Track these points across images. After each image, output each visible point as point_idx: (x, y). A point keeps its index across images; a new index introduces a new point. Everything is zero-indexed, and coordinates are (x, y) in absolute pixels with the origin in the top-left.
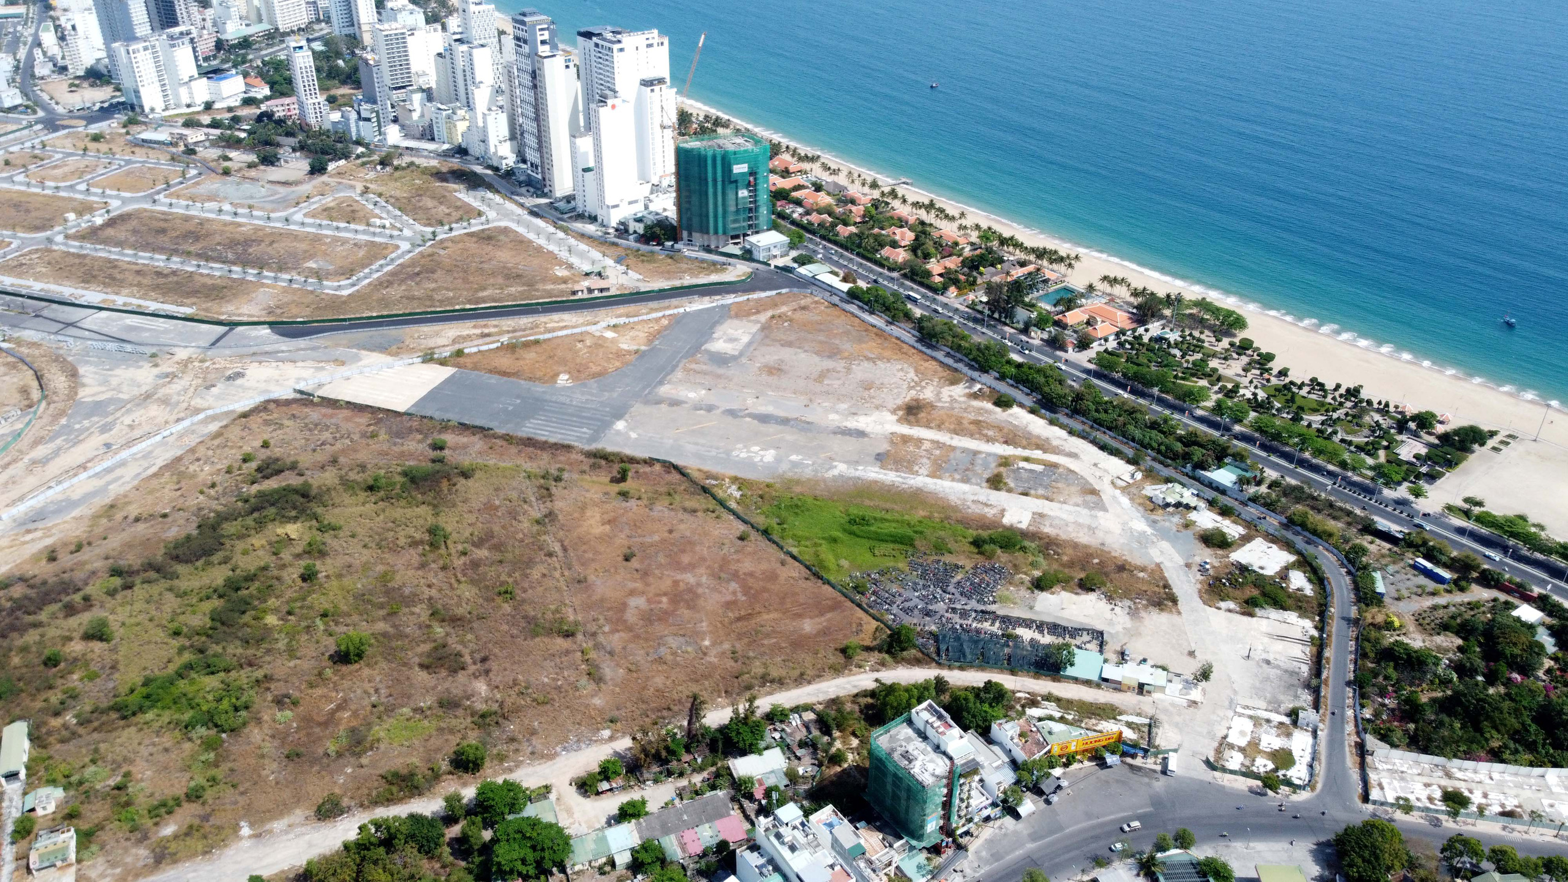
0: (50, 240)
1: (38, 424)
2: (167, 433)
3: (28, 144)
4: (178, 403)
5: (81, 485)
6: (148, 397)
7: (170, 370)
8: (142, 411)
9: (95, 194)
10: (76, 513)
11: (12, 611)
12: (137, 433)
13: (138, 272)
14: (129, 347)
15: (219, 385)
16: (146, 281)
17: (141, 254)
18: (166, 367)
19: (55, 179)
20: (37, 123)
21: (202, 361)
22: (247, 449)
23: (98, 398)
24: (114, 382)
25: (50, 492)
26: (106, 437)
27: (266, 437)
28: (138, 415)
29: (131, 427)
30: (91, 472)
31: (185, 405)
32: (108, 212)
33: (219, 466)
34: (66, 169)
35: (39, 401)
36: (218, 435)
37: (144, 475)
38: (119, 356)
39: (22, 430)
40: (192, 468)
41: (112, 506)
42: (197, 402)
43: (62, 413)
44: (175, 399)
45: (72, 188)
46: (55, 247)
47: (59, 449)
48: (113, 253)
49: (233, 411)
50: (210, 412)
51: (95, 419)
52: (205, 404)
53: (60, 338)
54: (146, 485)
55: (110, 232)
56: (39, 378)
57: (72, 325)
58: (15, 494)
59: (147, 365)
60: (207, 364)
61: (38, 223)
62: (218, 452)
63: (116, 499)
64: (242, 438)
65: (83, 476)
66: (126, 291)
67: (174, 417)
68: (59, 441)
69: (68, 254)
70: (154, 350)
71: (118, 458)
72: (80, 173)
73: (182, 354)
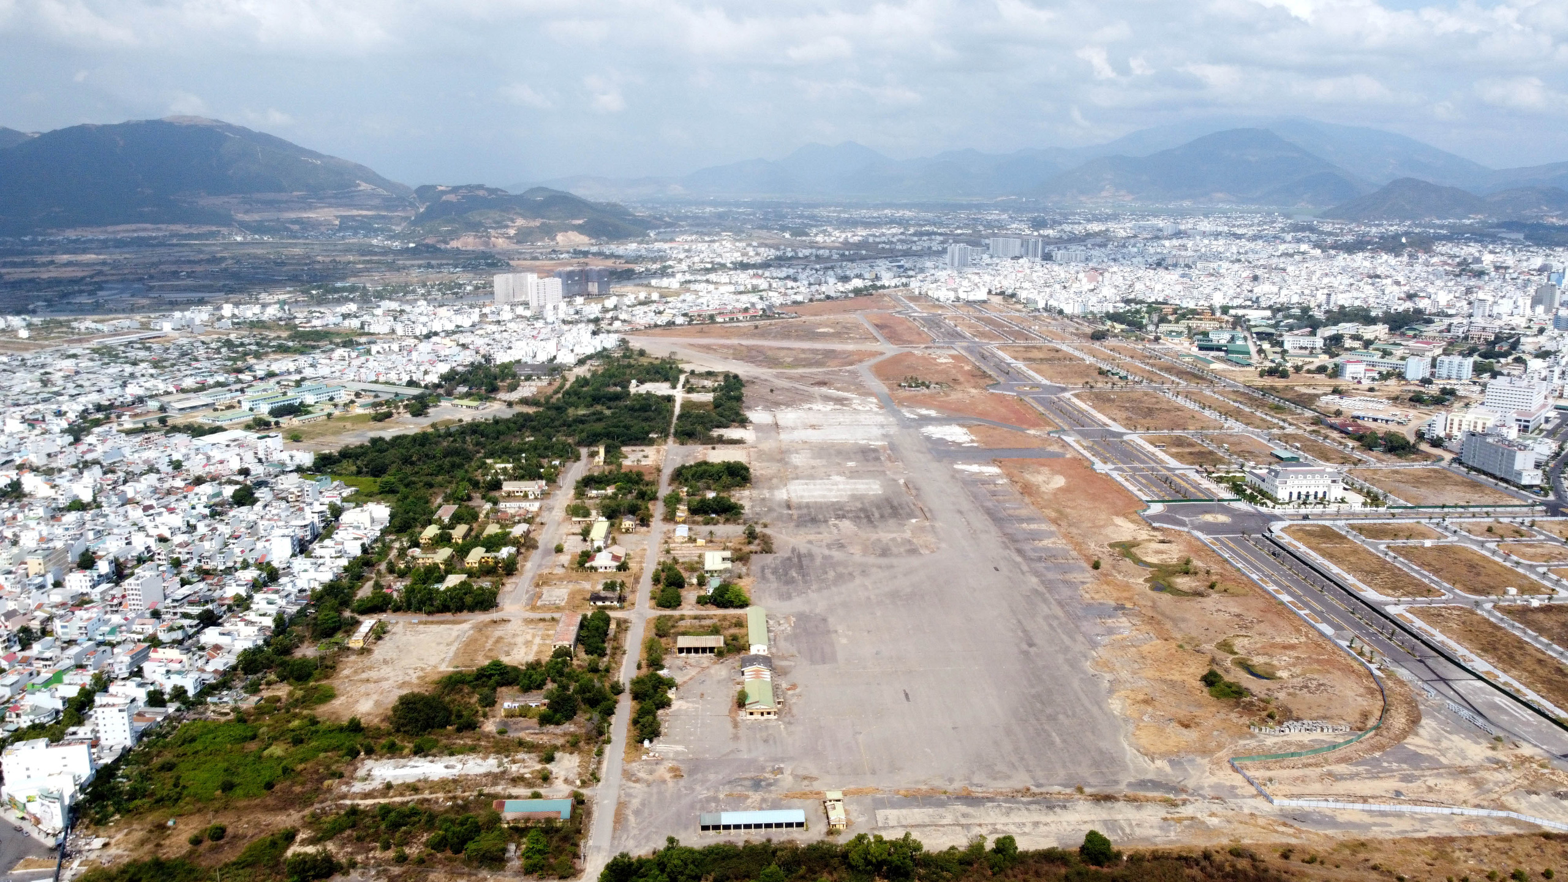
0: (1477, 604)
1: (1356, 746)
2: (1456, 810)
3: (1519, 520)
4: (1490, 791)
5: (1353, 812)
6: (1465, 771)
7: (1504, 759)
8: (1451, 781)
9: (1550, 580)
10: (1330, 832)
11: (1228, 875)
12: (1432, 797)
13: (1540, 661)
14: (1480, 721)
15: (1543, 796)
16: (1540, 671)
17: (1555, 646)
18: (1501, 755)
19: (1523, 556)
20: (1541, 504)
21: (1543, 766)
22: (1525, 868)
23: (1419, 750)
24: (1445, 744)
25: (1323, 804)
26: (1401, 786)
27: (1553, 868)
28: (1444, 783)
29: (1430, 789)
30: (1367, 807)
31: (1495, 796)
32: (1550, 599)
33: (1484, 868)
34: (1539, 550)
35: (1371, 729)
36: (1506, 839)
37: (1410, 835)
38: (1466, 724)
39: (1340, 744)
40: (1457, 854)
41: (1363, 844)
42: (1509, 800)
43: (1381, 748)
44: (1491, 785)
45: (1531, 568)
46: (1479, 612)
47: (1357, 774)
48: (1528, 636)
49: (1539, 827)
50: (1513, 815)
51: (1405, 766)
52: (1515, 806)
53: (1426, 686)
54: (1404, 845)
55: (1541, 617)
56: (1385, 710)
57: (1444, 680)
58: (1295, 790)
59: (1485, 744)
60: (1545, 771)
61: (1480, 586)
62: (1494, 854)
63: (1371, 841)
64: (1528, 855)
65: (1359, 806)
66: (1515, 672)
67: (1477, 801)
68: (1361, 768)
69: (1487, 621)
70: (1501, 734)
71: (1398, 808)
72: (1549, 557)
73: (1526, 750)
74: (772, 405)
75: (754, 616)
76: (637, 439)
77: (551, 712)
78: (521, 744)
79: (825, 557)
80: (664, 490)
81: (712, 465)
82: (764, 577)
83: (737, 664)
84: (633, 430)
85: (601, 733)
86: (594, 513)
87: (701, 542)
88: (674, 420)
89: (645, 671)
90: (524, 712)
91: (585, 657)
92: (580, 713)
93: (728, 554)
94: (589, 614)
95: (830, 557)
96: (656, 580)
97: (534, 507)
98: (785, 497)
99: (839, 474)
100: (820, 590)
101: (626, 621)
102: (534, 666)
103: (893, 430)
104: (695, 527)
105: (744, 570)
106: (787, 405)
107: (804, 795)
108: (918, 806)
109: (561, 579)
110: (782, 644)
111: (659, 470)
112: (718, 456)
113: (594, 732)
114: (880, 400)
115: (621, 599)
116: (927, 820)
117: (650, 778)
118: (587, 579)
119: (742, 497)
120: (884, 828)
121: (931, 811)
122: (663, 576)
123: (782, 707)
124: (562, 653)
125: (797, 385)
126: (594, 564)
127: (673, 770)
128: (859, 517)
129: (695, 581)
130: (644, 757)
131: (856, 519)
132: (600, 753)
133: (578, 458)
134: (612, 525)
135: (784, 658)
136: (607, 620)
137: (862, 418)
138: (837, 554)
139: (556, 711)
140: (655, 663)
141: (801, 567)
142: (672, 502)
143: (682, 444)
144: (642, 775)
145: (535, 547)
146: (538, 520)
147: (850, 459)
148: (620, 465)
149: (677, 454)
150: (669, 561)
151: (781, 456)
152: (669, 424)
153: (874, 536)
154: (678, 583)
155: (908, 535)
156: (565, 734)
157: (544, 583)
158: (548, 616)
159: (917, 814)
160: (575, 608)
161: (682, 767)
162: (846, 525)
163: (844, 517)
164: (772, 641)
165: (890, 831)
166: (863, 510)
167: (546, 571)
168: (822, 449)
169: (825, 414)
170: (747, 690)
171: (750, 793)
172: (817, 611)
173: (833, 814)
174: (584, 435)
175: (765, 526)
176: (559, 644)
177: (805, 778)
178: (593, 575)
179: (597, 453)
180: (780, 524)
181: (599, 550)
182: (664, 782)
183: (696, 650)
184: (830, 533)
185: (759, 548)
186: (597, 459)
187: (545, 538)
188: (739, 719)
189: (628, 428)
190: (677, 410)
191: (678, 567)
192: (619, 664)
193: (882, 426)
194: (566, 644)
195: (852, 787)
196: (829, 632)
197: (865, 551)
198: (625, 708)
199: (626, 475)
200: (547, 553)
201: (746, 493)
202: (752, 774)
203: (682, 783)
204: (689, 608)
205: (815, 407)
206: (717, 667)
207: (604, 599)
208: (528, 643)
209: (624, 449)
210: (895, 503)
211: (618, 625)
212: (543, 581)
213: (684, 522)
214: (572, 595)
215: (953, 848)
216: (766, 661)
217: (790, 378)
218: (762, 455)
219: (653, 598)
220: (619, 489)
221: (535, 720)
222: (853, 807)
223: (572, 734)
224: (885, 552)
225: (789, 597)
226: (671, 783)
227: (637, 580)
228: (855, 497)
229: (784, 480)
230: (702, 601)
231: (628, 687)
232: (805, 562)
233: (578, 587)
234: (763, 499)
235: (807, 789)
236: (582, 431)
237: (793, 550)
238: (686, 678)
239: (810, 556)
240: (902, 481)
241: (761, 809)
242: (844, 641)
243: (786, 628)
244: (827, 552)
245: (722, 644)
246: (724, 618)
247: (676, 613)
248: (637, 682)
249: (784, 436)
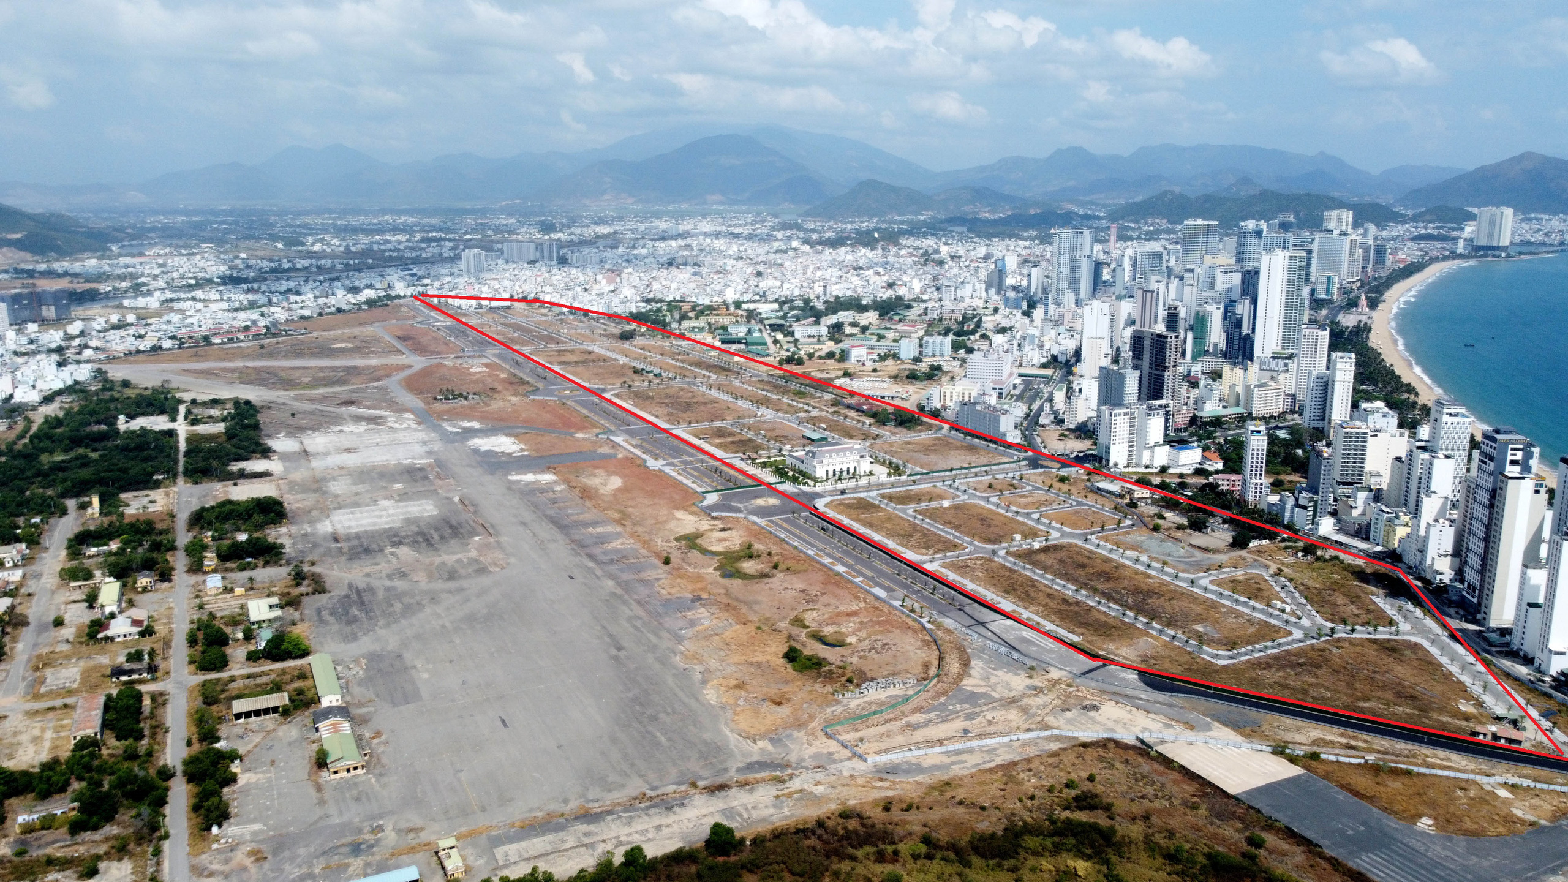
0: (994, 552)
1: (924, 695)
2: (1014, 737)
3: (1011, 475)
4: (1034, 715)
5: (933, 756)
6: (1013, 701)
7: (1040, 684)
8: (1004, 712)
9: (1043, 524)
10: (919, 778)
11: (842, 838)
12: (992, 729)
13: (1049, 595)
14: (1016, 655)
15: (1074, 711)
16: (1053, 604)
17: (1058, 580)
18: (1037, 682)
19: (1019, 505)
20: (1024, 459)
21: (1069, 685)
22: (1074, 776)
23: (975, 690)
24: (993, 680)
25: (909, 754)
26: (967, 724)
27: (1095, 771)
28: (1000, 715)
29: (990, 722)
30: (944, 749)
31: (1040, 718)
32: (1046, 540)
33: (1044, 783)
34: (1030, 499)
35: (933, 678)
36: (1055, 754)
37: (983, 767)
38: (1006, 659)
39: (912, 696)
40: (1022, 775)
41: (947, 784)
42: (1050, 720)
43: (945, 693)
44: (1034, 710)
45: (1028, 515)
46: (996, 559)
47: (930, 721)
48: (1036, 574)
49: (1076, 738)
50: (1056, 732)
51: (966, 706)
52: (1056, 724)
53: (969, 632)
54: (981, 775)
55: (1042, 557)
56: (941, 658)
57: (982, 624)
58: (884, 746)
59: (1024, 675)
60: (1072, 689)
61: (992, 537)
62: (1049, 769)
63: (953, 779)
64: (1074, 765)
65: (937, 749)
66: (1033, 608)
67: (1026, 726)
68: (932, 715)
69: (1003, 566)
70: (1034, 664)
71: (969, 744)
72: (1038, 505)
73: (1055, 674)
74: (296, 430)
75: (319, 664)
76: (138, 483)
77: (85, 817)
78: (51, 862)
79: (388, 589)
80: (183, 538)
81: (238, 503)
82: (321, 620)
83: (309, 721)
84: (132, 472)
85: (154, 827)
86: (98, 573)
87: (239, 591)
88: (182, 459)
89: (196, 747)
90: (48, 823)
91: (118, 743)
92: (122, 810)
93: (275, 600)
94: (114, 692)
95: (394, 588)
96: (192, 641)
97: (16, 576)
98: (330, 529)
99: (386, 498)
100: (388, 625)
101: (162, 694)
102: (51, 766)
103: (437, 446)
104: (229, 575)
105: (297, 615)
106: (314, 429)
107: (412, 850)
108: (537, 835)
109: (68, 657)
110: (356, 690)
111: (172, 516)
112: (243, 492)
113: (145, 830)
114: (416, 415)
115: (152, 669)
116: (549, 848)
117: (226, 868)
118: (102, 652)
119: (279, 534)
120: (506, 866)
121: (551, 837)
122: (200, 636)
123: (371, 760)
124: (86, 744)
125: (320, 407)
126: (109, 633)
127: (252, 853)
128: (417, 542)
129: (240, 635)
130: (215, 846)
131: (414, 544)
132: (157, 852)
133: (64, 512)
134: (124, 585)
135: (361, 705)
136: (139, 696)
137: (400, 436)
138: (400, 584)
139: (91, 815)
140: (209, 736)
141: (362, 603)
142: (195, 551)
143: (196, 483)
144: (215, 867)
145: (25, 623)
146: (23, 591)
147: (397, 482)
148: (122, 515)
149: (191, 495)
150: (205, 618)
151: (317, 485)
152: (176, 461)
153: (438, 560)
154: (222, 640)
155: (473, 554)
156: (107, 839)
157: (45, 665)
158: (58, 703)
159: (539, 844)
160: (93, 688)
161: (264, 847)
162: (404, 552)
163: (400, 543)
164: (345, 689)
165: (513, 868)
166: (420, 533)
167: (45, 651)
168: (362, 472)
169: (359, 435)
170: (326, 747)
171: (351, 860)
172: (390, 648)
173: (450, 865)
174: (69, 483)
175: (313, 564)
176: (80, 734)
177: (410, 831)
178: (110, 646)
179: (90, 504)
180: (330, 560)
181: (112, 616)
182: (245, 869)
183: (257, 713)
184: (389, 562)
185: (310, 589)
186: (90, 511)
187: (35, 611)
188: (321, 781)
189: (124, 470)
190: (182, 446)
191: (217, 623)
192: (163, 745)
193: (425, 443)
194: (90, 732)
195: (464, 829)
196: (406, 668)
197: (431, 576)
198: (180, 794)
199: (132, 525)
200: (42, 628)
201: (284, 530)
202: (349, 839)
203: (266, 865)
204: (238, 667)
205: (345, 428)
206: (284, 727)
207: (129, 673)
208: (36, 740)
209: (123, 496)
210: (454, 523)
211: (154, 698)
212: (42, 663)
213: (215, 571)
214: (86, 674)
215: (582, 871)
216: (342, 711)
217: (311, 400)
218: (294, 486)
219: (191, 662)
220: (126, 543)
221: (64, 830)
222: (469, 851)
223: (116, 837)
224: (452, 576)
225: (354, 638)
226: (253, 869)
227: (167, 644)
228: (408, 521)
229: (326, 512)
230: (252, 657)
231: (179, 769)
232: (366, 597)
233: (92, 663)
234: (305, 535)
235: (414, 842)
236: (65, 480)
237: (350, 586)
238: (250, 747)
239: (371, 590)
240: (456, 499)
241: (366, 875)
242: (426, 676)
243: (358, 671)
244: (388, 583)
245: (287, 702)
246: (283, 672)
247: (224, 675)
248: (189, 763)
249: (316, 463)
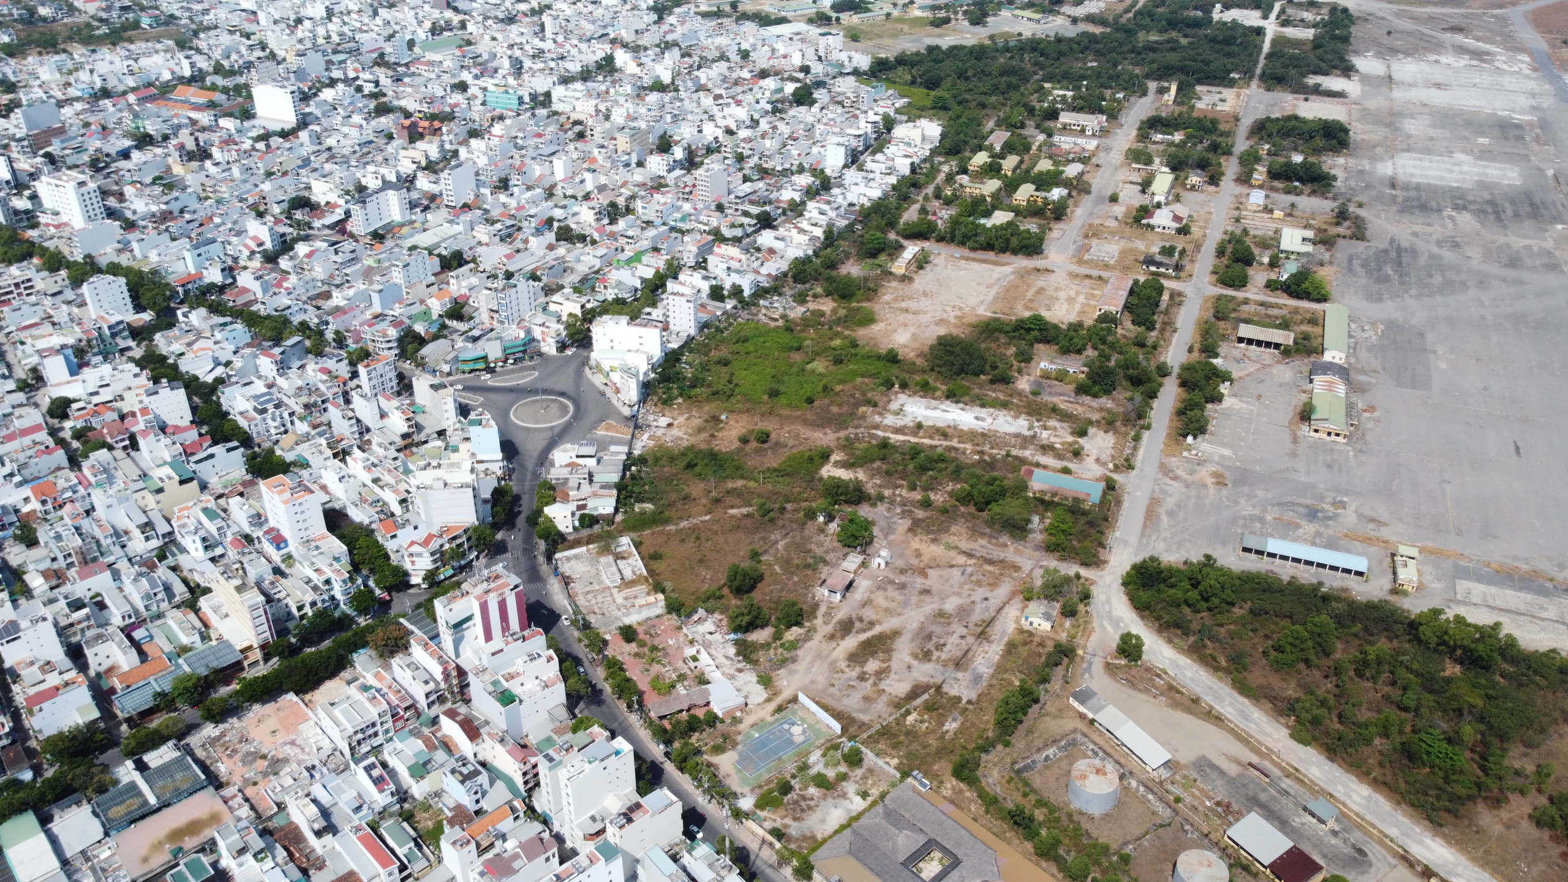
74: (1387, 51)
75: (1334, 314)
76: (1215, 78)
77: (1089, 383)
78: (1055, 410)
79: (1432, 256)
80: (1241, 145)
81: (1304, 121)
82: (1350, 270)
83: (1306, 369)
84: (1212, 67)
85: (1141, 415)
86: (1157, 160)
87: (1278, 214)
88: (1262, 62)
89: (1196, 355)
90: (1061, 376)
91: (1132, 327)
92: (1119, 389)
93: (1310, 234)
94: (1142, 279)
95: (1439, 257)
96: (1220, 252)
97: (1091, 145)
98: (1389, 172)
99: (1464, 151)
100: (1420, 296)
101: (1180, 294)
102: (1076, 327)
103: (1547, 102)
104: (1273, 195)
105: (1327, 256)
106: (1407, 53)
107: (1368, 540)
108: (1513, 588)
109: (1113, 233)
110: (1363, 354)
111: (1237, 119)
112: (1312, 110)
113: (1133, 415)
114: (1534, 59)
115: (1178, 268)
116: (1522, 608)
117: (1190, 478)
118: (1141, 238)
119: (1336, 165)
120: (1464, 603)
121: (1529, 597)
122: (1229, 249)
123: (1355, 434)
124: (1107, 319)
125: (1422, 29)
126: (1152, 221)
127: (1215, 475)
128: (1484, 212)
129: (1266, 260)
130: (1185, 454)
131: (1480, 213)
132: (1137, 438)
133: (1144, 93)
134: (1176, 179)
135: (1363, 372)
136: (1160, 290)
137: (1506, 80)
138: (1448, 255)
139: (1095, 382)
140: (1210, 350)
141: (1399, 264)
142: (1249, 160)
143: (1268, 90)
144: (1180, 473)
145: (1088, 192)
146: (1094, 160)
147: (1483, 134)
148: (1192, 107)
149: (1260, 102)
150: (1238, 232)
151: (1391, 119)
152: (1256, 62)
153: (1502, 240)
154: (1247, 259)
155: (1549, 244)
156: (1101, 409)
157: (1094, 235)
158: (1095, 273)
159: (1511, 597)
160: (1126, 269)
161: (1227, 474)
162: (1466, 219)
163: (1464, 208)
164: (1353, 349)
165: (1472, 609)
166: (1492, 203)
167: (1097, 221)
168: (1446, 115)
169: (1457, 70)
170: (1314, 402)
171: (1304, 523)
172: (1413, 322)
173: (1403, 575)
174: (1155, 66)
175: (1360, 206)
176: (1105, 308)
177: (1372, 520)
178: (1149, 234)
179: (1168, 89)
180: (1379, 206)
181: (1159, 205)
182: (1205, 486)
183: (1259, 343)
184: (1443, 226)
185: (1348, 232)
186: (1166, 97)
187: (1099, 182)
188: (1299, 433)
189: (1206, 63)
190: (1266, 47)
191: (1248, 241)
192: (1168, 342)
193: (1533, 95)
194: (1113, 309)
195: (1430, 544)
196: (1425, 350)
197: (1487, 256)
198: (1170, 394)
199: (1199, 120)
200: (1100, 200)
201: (1341, 161)
202: (1309, 502)
203: (1225, 492)
204: (1254, 292)
205: (1443, 59)
206: (1281, 367)
207: (1159, 265)
208: (1071, 300)
209: (1199, 88)
210: (1537, 200)
211: (1172, 297)
212: (1093, 232)
213: (1261, 187)
214: (1124, 253)
215: (1554, 651)
216: (1342, 372)
217: (1414, 18)
218: (1366, 115)
219: (1214, 273)
220: (1189, 137)
221: (1072, 387)
222: (1428, 569)
223: (1109, 411)
224: (1514, 262)
225: (1379, 299)
226: (1212, 490)
227: (1198, 247)
228: (1482, 185)
229: (1391, 151)
230: (1271, 286)
231: (1176, 370)
232: (1406, 259)
233: (1130, 245)
234: (1361, 172)
235: (1373, 534)
236: (1153, 61)
237: (1392, 241)
238: (1243, 373)
239: (1413, 252)
240: (1550, 173)
241: (1313, 544)
242: (1443, 365)
243: (1371, 336)
244: (1435, 250)
245: (1291, 343)
246: (1296, 311)
247: (1239, 295)
248: (1186, 368)
249: (1398, 94)
